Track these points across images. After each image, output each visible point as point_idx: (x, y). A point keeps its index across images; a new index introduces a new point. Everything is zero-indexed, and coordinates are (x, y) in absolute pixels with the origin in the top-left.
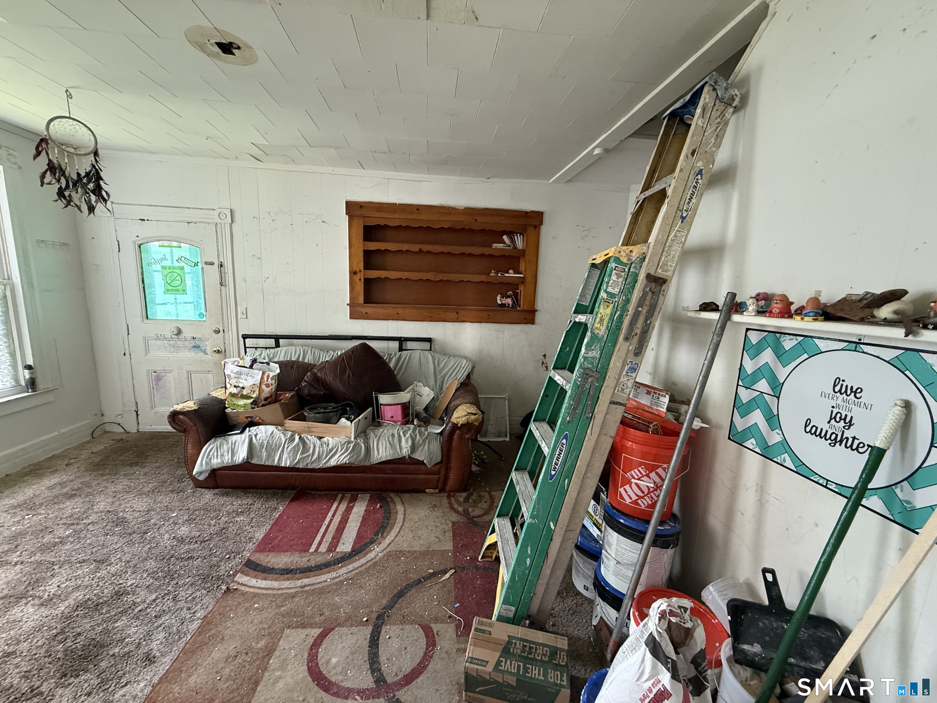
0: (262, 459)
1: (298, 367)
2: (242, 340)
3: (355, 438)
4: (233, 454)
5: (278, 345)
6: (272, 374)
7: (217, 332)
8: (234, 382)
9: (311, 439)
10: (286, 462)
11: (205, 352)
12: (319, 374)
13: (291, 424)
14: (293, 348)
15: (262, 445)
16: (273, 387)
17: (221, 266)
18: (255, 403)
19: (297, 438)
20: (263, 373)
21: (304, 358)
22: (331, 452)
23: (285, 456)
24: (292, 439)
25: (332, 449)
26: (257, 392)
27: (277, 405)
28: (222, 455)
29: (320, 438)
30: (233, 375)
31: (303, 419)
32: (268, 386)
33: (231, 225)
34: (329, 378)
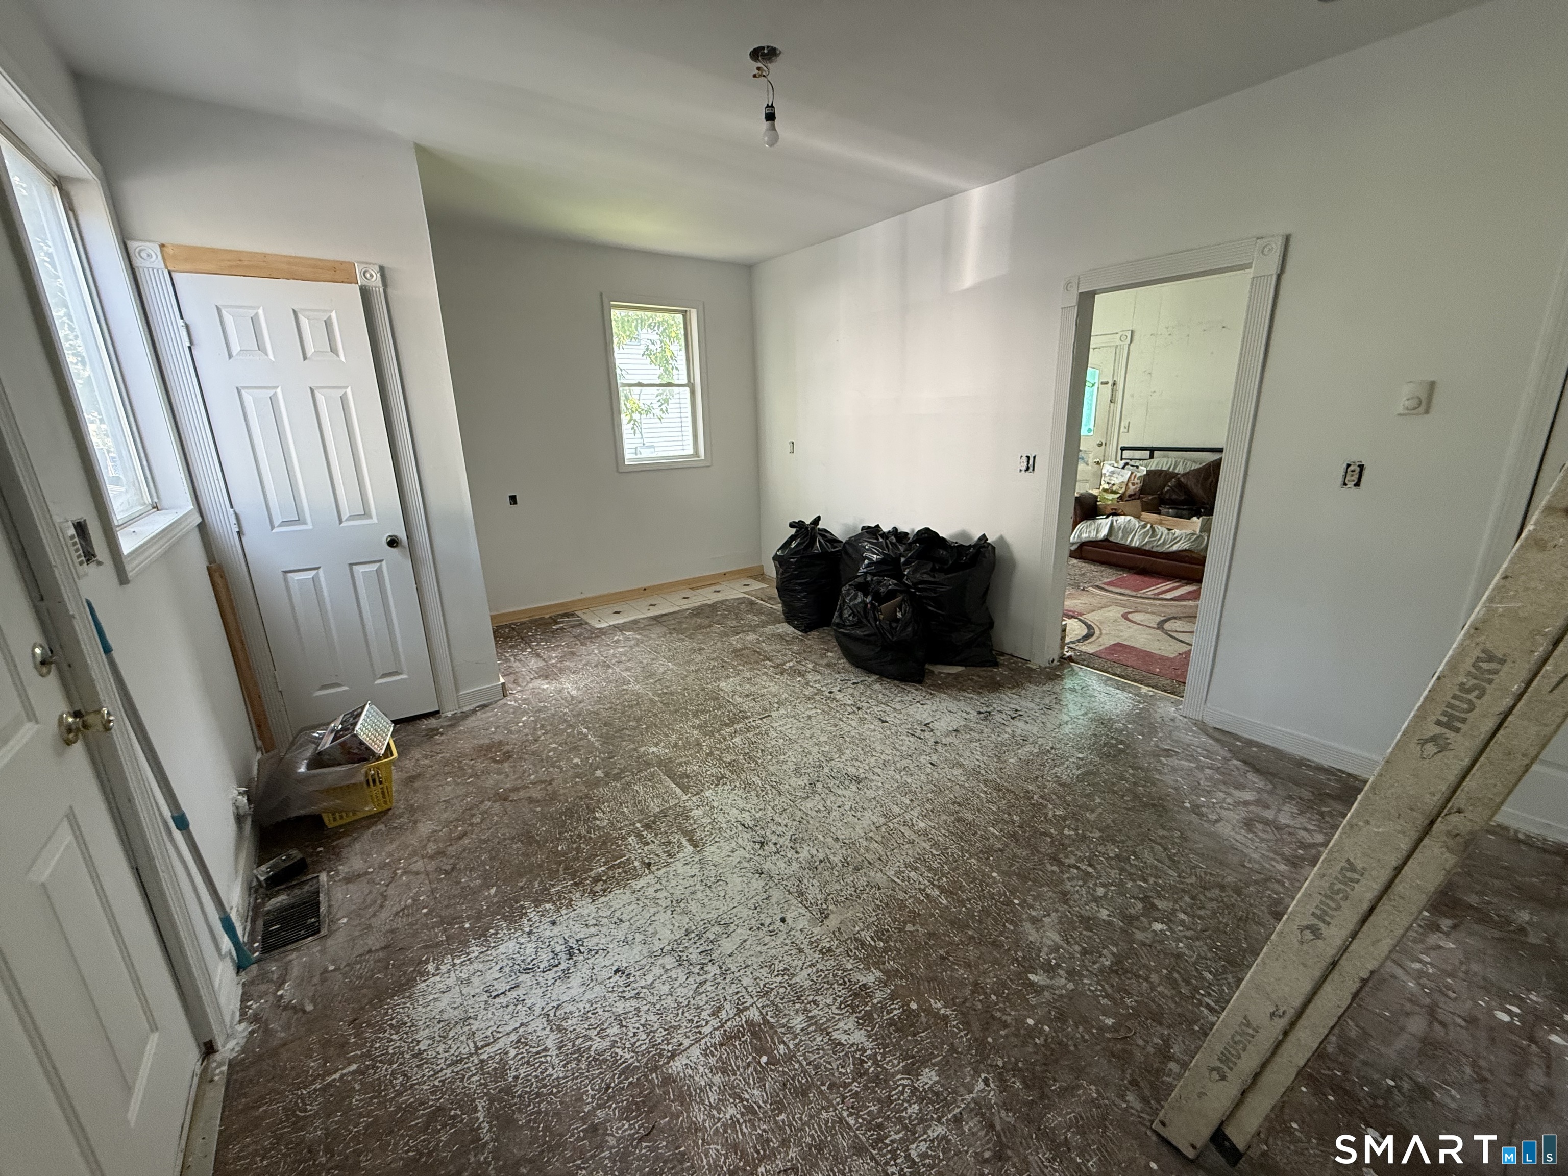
0: (1118, 538)
1: (1165, 475)
2: (1120, 451)
3: (1201, 531)
4: (1097, 533)
5: (1152, 457)
6: (1138, 475)
7: (1100, 445)
8: (1107, 480)
9: (1160, 529)
10: (1136, 543)
11: (1088, 465)
12: (1182, 479)
13: (1145, 515)
14: (1165, 460)
15: (1120, 528)
16: (1138, 486)
17: (1114, 384)
18: (1121, 498)
19: (1149, 526)
20: (1132, 473)
21: (1174, 469)
22: (1176, 540)
23: (1136, 538)
24: (1144, 526)
25: (1175, 538)
26: (1124, 489)
27: (1139, 501)
28: (1090, 532)
29: (1169, 530)
30: (1107, 474)
31: (1159, 513)
32: (1133, 484)
33: (1129, 345)
34: (1191, 483)
